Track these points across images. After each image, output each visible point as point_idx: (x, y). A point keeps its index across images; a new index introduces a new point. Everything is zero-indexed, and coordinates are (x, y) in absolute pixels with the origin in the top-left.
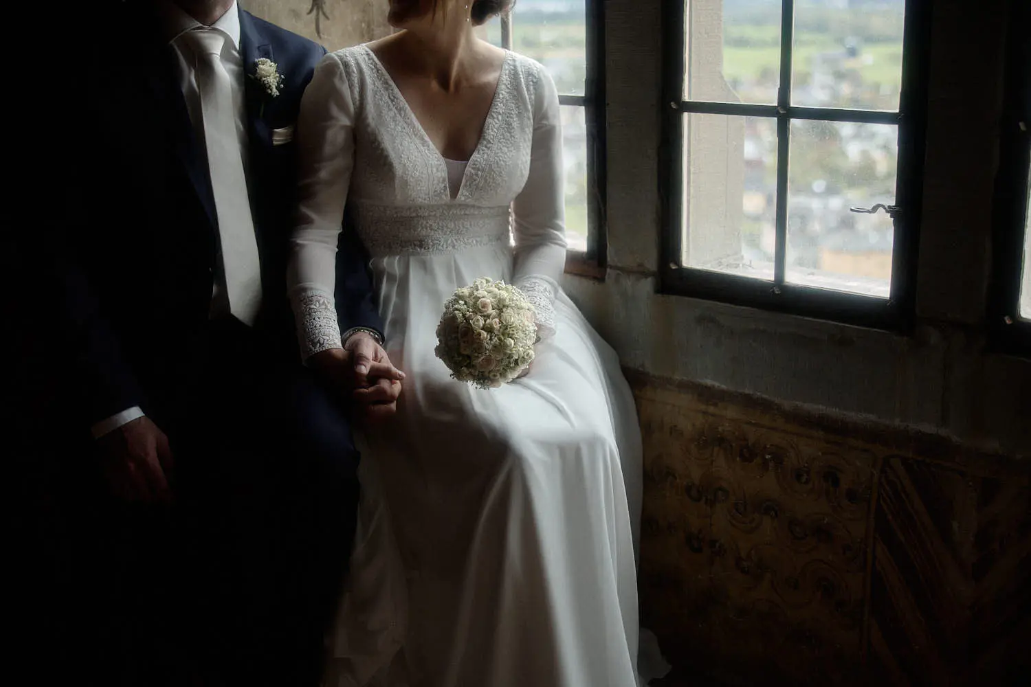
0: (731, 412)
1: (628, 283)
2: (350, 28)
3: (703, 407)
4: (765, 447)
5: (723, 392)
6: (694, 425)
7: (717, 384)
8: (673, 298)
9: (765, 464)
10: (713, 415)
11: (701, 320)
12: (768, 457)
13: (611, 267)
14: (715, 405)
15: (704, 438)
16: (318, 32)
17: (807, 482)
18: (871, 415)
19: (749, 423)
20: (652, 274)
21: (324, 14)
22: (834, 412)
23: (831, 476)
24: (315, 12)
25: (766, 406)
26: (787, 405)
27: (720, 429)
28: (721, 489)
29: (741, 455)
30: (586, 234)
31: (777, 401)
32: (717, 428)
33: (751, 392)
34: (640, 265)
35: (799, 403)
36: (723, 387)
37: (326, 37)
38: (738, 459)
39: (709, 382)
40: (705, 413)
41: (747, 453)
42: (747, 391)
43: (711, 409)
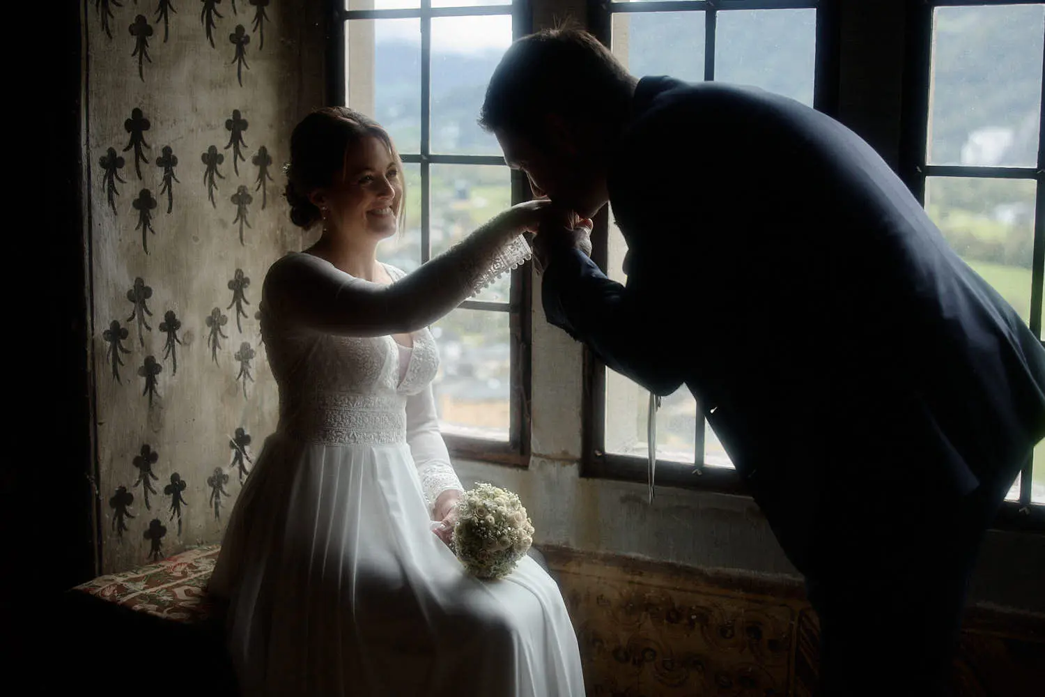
0: (656, 580)
1: (552, 469)
2: (267, 235)
3: (629, 577)
4: (691, 609)
5: (648, 563)
6: (621, 594)
7: (641, 556)
8: (597, 481)
9: (692, 623)
10: (639, 583)
11: (624, 500)
12: (694, 617)
13: (535, 455)
14: (641, 574)
15: (631, 605)
16: (242, 240)
17: (732, 636)
18: (786, 575)
19: (674, 589)
20: (577, 461)
21: (247, 223)
22: (753, 574)
23: (754, 629)
24: (239, 221)
25: (689, 572)
26: (709, 570)
27: (647, 595)
28: (648, 649)
29: (669, 619)
30: (508, 425)
31: (701, 567)
32: (644, 595)
33: (675, 561)
34: (565, 453)
35: (721, 568)
36: (648, 558)
37: (247, 244)
38: (665, 621)
39: (633, 555)
40: (631, 582)
41: (673, 615)
42: (670, 561)
43: (637, 579)
